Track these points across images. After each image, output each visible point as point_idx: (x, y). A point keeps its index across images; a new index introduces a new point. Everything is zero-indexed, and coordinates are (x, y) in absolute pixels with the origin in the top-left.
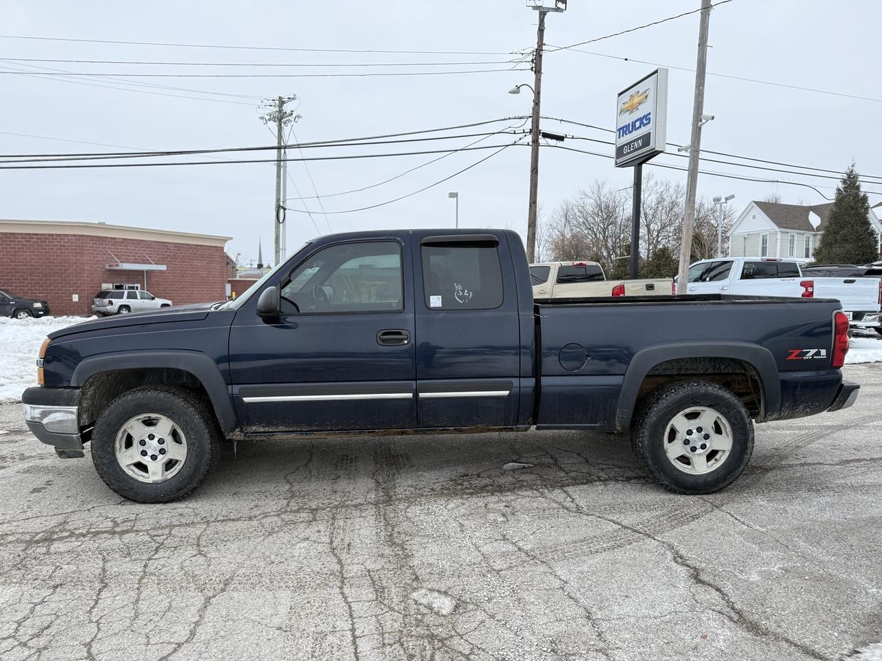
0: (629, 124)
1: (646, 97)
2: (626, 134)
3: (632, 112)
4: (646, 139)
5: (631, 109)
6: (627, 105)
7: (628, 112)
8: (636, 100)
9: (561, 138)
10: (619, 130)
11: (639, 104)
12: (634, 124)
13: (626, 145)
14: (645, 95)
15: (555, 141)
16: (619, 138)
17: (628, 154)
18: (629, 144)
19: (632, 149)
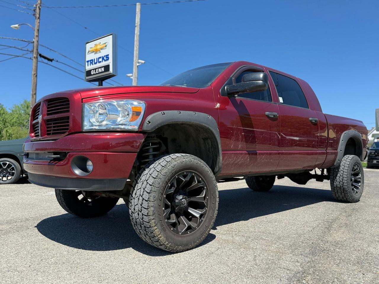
0: (94, 59)
1: (106, 46)
2: (93, 64)
3: (96, 53)
4: (107, 68)
5: (96, 51)
6: (92, 49)
7: (93, 53)
8: (99, 47)
9: (50, 60)
10: (88, 62)
11: (102, 49)
12: (98, 59)
13: (93, 70)
14: (105, 45)
15: (47, 61)
16: (88, 65)
17: (94, 74)
18: (95, 69)
19: (97, 72)
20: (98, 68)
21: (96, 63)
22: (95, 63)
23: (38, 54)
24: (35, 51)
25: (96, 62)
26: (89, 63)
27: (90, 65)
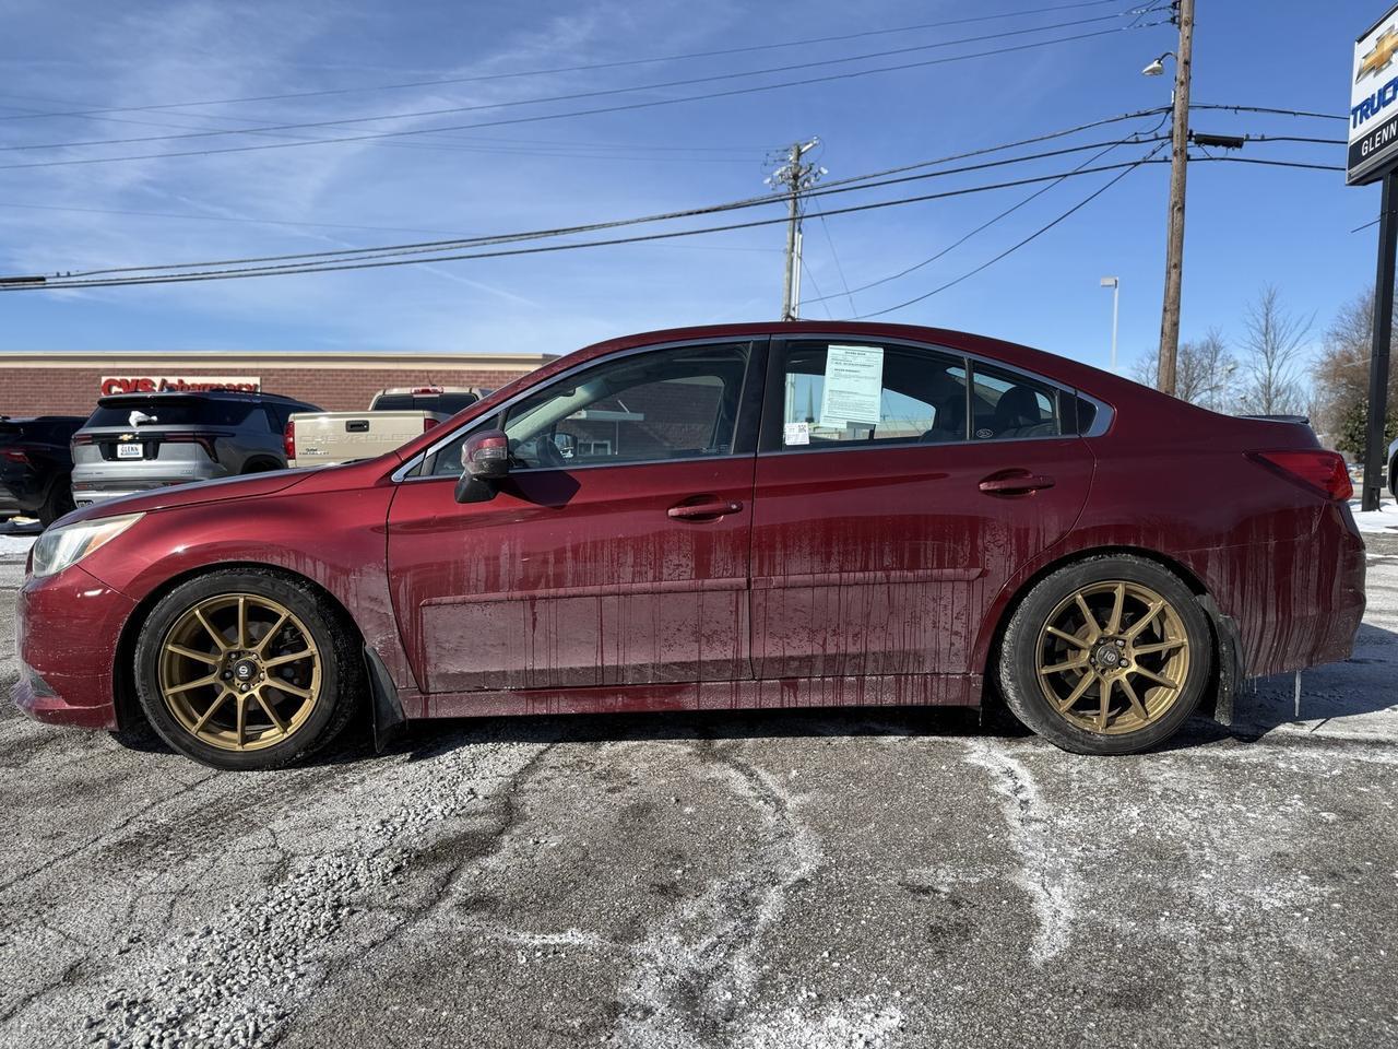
0: (1373, 96)
2: (1367, 118)
3: (1379, 71)
5: (1376, 67)
6: (1369, 60)
7: (1372, 74)
8: (1388, 44)
9: (1236, 143)
10: (1354, 112)
12: (1382, 92)
13: (1367, 138)
15: (1225, 148)
16: (1354, 127)
17: (1370, 154)
18: (1373, 134)
19: (1377, 146)
20: (1380, 128)
21: (1377, 110)
22: (1375, 112)
23: (1190, 136)
24: (1177, 131)
25: (1376, 106)
26: (1359, 113)
27: (1361, 122)
